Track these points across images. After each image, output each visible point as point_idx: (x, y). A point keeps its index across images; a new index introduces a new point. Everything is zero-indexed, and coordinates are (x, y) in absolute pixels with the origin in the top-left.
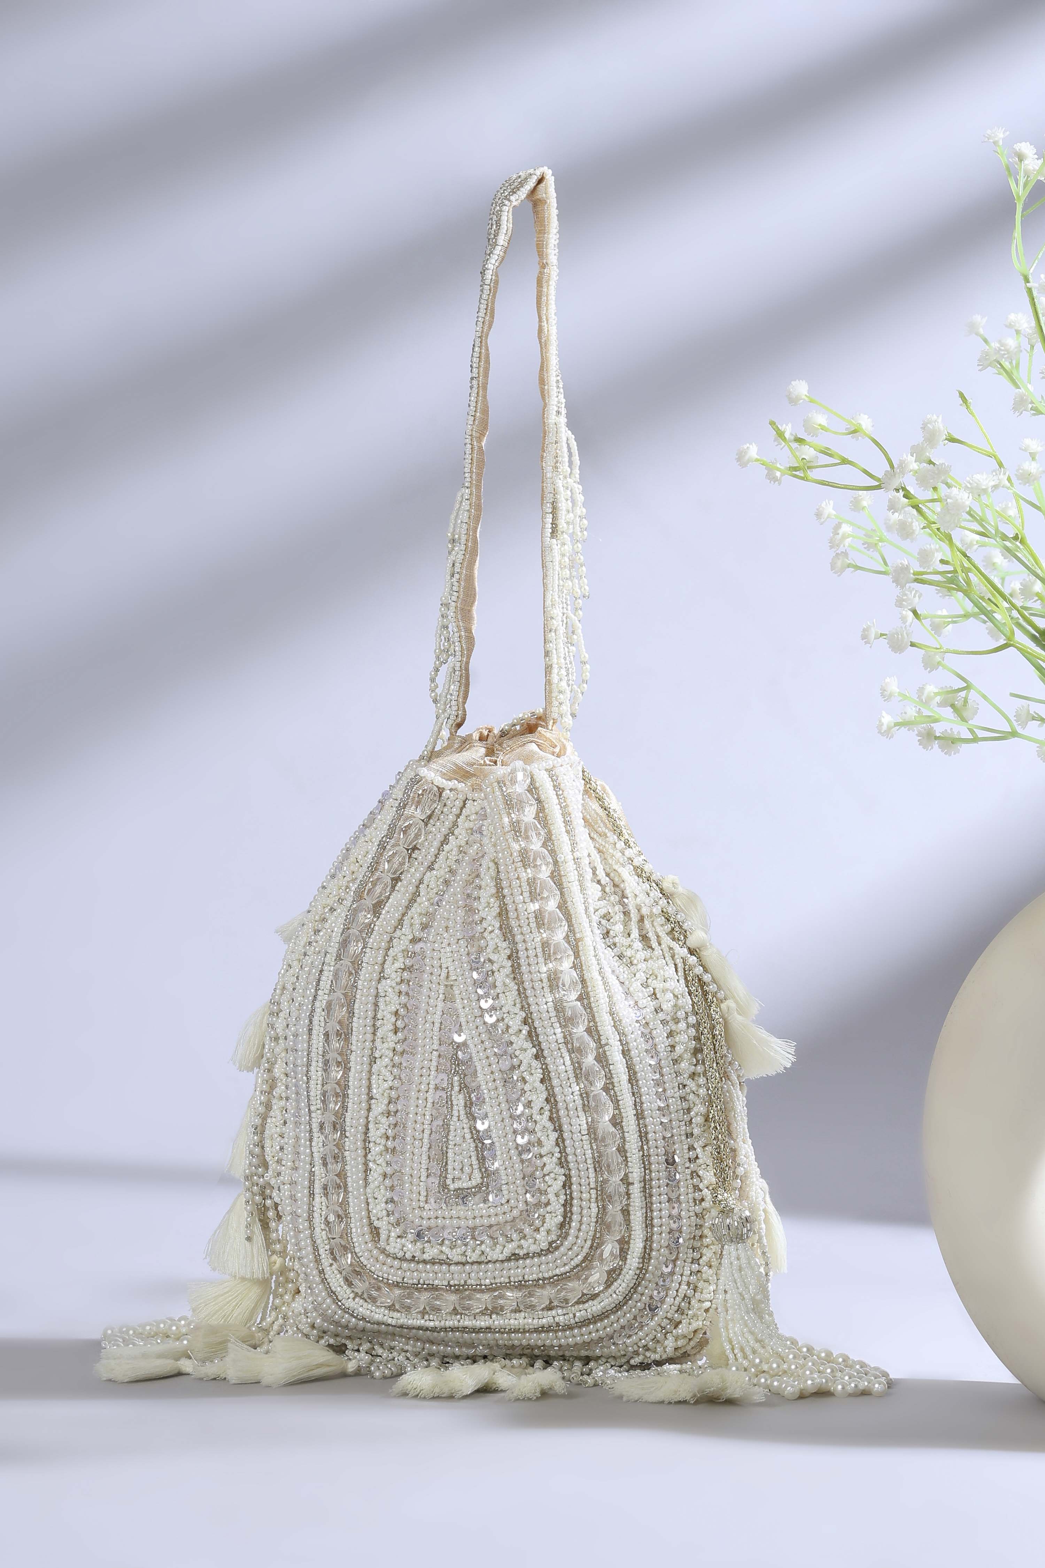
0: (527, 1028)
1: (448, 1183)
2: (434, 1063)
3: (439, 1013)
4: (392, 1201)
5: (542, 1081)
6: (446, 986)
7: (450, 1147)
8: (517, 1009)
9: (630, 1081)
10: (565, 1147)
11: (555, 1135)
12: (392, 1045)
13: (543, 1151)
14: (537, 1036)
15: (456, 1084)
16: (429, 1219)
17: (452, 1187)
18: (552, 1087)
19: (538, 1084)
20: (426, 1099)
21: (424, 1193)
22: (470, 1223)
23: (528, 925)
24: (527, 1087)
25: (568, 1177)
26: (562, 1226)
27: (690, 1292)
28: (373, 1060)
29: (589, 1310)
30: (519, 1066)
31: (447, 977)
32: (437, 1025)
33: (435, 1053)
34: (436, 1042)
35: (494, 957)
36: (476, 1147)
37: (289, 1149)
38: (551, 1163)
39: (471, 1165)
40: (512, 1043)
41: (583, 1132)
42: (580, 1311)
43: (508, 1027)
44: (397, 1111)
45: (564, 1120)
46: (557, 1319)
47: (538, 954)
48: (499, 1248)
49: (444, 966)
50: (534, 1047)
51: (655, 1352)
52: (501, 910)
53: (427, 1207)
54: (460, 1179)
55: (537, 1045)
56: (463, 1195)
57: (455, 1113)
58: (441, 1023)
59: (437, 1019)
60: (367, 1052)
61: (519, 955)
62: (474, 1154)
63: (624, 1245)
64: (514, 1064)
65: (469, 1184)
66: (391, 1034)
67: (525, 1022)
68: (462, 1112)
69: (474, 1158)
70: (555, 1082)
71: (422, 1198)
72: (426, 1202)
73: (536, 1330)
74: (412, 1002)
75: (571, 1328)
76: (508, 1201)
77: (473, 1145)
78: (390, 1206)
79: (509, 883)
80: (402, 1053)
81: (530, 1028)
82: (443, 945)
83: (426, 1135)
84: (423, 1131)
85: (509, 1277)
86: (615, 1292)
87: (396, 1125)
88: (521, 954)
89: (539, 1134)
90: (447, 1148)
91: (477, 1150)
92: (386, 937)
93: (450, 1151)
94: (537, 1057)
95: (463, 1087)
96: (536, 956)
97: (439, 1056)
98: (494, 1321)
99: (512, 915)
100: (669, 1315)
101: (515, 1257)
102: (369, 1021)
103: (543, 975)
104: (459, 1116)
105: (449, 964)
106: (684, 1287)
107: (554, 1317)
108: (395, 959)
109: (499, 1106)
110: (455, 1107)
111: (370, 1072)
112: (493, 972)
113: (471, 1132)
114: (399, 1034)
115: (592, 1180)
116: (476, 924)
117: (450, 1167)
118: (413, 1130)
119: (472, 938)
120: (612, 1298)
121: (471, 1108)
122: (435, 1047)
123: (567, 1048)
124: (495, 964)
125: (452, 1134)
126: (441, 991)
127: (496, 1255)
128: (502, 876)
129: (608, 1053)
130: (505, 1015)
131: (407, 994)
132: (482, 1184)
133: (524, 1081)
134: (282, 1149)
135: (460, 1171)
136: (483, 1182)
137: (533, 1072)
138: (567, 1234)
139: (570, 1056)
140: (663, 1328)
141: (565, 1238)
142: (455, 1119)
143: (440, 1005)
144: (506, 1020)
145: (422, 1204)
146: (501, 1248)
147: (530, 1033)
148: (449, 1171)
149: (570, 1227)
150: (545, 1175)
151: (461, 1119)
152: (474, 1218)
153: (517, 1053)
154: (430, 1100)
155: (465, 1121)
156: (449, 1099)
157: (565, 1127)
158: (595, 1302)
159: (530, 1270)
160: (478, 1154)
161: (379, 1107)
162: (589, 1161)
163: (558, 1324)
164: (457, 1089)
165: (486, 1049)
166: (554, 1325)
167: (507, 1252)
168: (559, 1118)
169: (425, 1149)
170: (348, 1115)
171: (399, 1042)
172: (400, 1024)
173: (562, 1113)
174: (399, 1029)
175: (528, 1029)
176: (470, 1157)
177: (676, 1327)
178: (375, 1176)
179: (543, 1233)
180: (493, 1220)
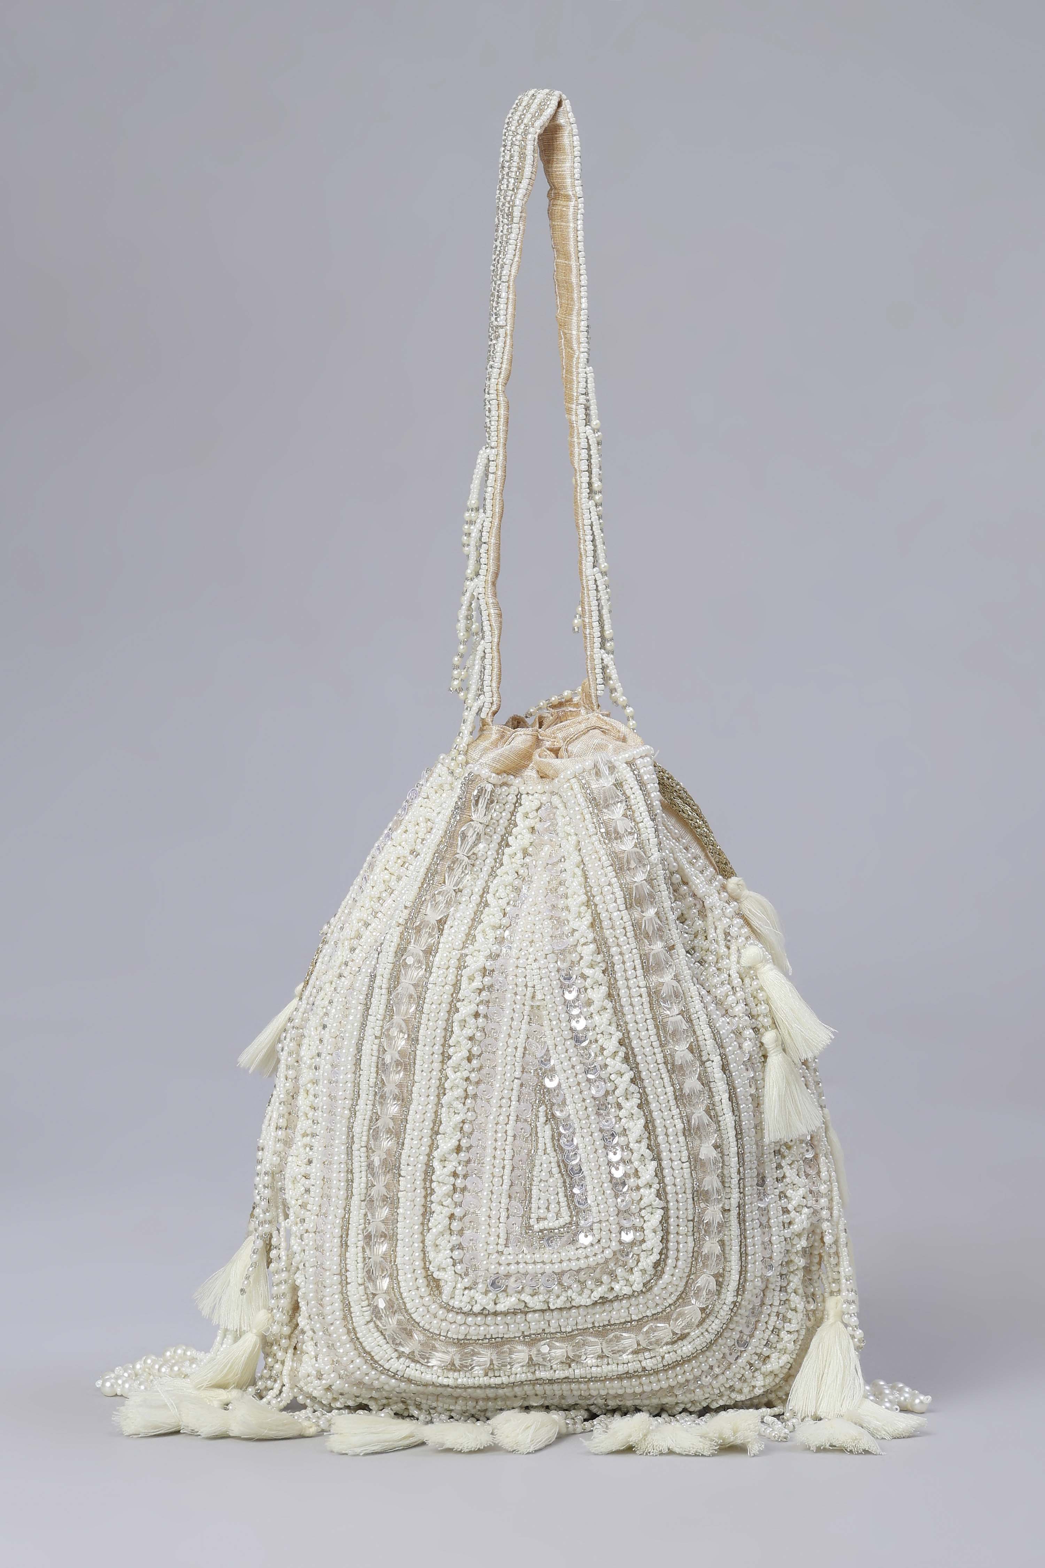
0: (623, 1048)
1: (531, 1224)
2: (515, 1094)
3: (523, 1036)
4: (460, 1247)
5: (640, 1106)
6: (532, 1007)
7: (534, 1183)
8: (613, 1029)
9: (730, 1099)
10: (664, 1177)
11: (654, 1164)
12: (466, 1074)
13: (641, 1182)
14: (635, 1056)
15: (541, 1114)
16: (509, 1264)
17: (536, 1227)
18: (651, 1112)
19: (636, 1110)
20: (506, 1132)
21: (503, 1235)
22: (557, 1267)
23: (625, 935)
24: (622, 1113)
25: (666, 1209)
26: (656, 1265)
27: (779, 1324)
28: (442, 1091)
29: (679, 1352)
30: (614, 1091)
31: (533, 997)
32: (520, 1050)
33: (516, 1081)
34: (518, 1069)
35: (588, 972)
36: (564, 1182)
37: (316, 1191)
38: (649, 1195)
39: (559, 1203)
40: (606, 1065)
41: (684, 1159)
42: (669, 1353)
43: (602, 1049)
44: (471, 1147)
45: (663, 1146)
46: (644, 1364)
47: (637, 967)
48: (587, 1292)
49: (530, 984)
50: (631, 1069)
51: (740, 1392)
52: (594, 920)
53: (506, 1251)
54: (545, 1219)
55: (635, 1067)
56: (548, 1237)
57: (541, 1146)
58: (525, 1048)
59: (521, 1042)
60: (434, 1082)
61: (615, 969)
62: (561, 1191)
63: (720, 1279)
64: (609, 1089)
65: (557, 1224)
66: (465, 1063)
67: (621, 1043)
68: (549, 1145)
69: (561, 1195)
70: (653, 1106)
71: (502, 1241)
72: (506, 1246)
73: (620, 1378)
74: (491, 1025)
75: (656, 1372)
76: (599, 1241)
77: (561, 1181)
78: (456, 1254)
79: (600, 890)
80: (478, 1083)
81: (627, 1049)
82: (529, 962)
83: (507, 1171)
84: (504, 1168)
85: (593, 1323)
86: (707, 1331)
87: (468, 1161)
88: (617, 967)
89: (636, 1164)
90: (531, 1185)
91: (565, 1186)
92: (456, 954)
93: (534, 1187)
94: (633, 1081)
95: (551, 1118)
96: (635, 969)
97: (522, 1085)
98: (574, 1370)
99: (606, 923)
100: (759, 1351)
101: (603, 1301)
102: (437, 1048)
103: (642, 989)
104: (545, 1150)
105: (536, 982)
106: (773, 1318)
107: (640, 1362)
108: (471, 979)
109: (591, 1136)
110: (541, 1140)
111: (439, 1104)
112: (586, 989)
113: (559, 1166)
114: (475, 1062)
115: (690, 1212)
116: (567, 936)
117: (534, 1206)
118: (492, 1167)
119: (562, 952)
120: (704, 1336)
121: (559, 1140)
122: (517, 1074)
123: (667, 1068)
124: (588, 980)
125: (537, 1169)
126: (526, 1013)
127: (584, 1300)
128: (592, 882)
129: (709, 1070)
130: (599, 1036)
131: (486, 1016)
132: (570, 1223)
133: (619, 1107)
134: (307, 1191)
135: (546, 1210)
136: (572, 1220)
137: (628, 1097)
138: (663, 1272)
139: (670, 1077)
140: (751, 1365)
141: (660, 1277)
142: (540, 1152)
143: (524, 1026)
144: (600, 1042)
145: (500, 1248)
146: (589, 1292)
147: (627, 1054)
148: (533, 1210)
149: (665, 1265)
150: (641, 1210)
151: (548, 1152)
152: (561, 1262)
153: (613, 1077)
154: (510, 1133)
155: (553, 1154)
156: (534, 1132)
157: (664, 1154)
158: (685, 1342)
159: (618, 1313)
160: (566, 1190)
161: (446, 1144)
162: (689, 1191)
163: (644, 1369)
164: (542, 1119)
165: (576, 1074)
166: (640, 1370)
167: (596, 1295)
168: (658, 1145)
169: (506, 1187)
170: (405, 1153)
171: (473, 1070)
172: (475, 1050)
173: (661, 1138)
174: (474, 1055)
175: (625, 1050)
176: (557, 1194)
177: (764, 1362)
178: (438, 1221)
179: (637, 1274)
180: (582, 1263)
